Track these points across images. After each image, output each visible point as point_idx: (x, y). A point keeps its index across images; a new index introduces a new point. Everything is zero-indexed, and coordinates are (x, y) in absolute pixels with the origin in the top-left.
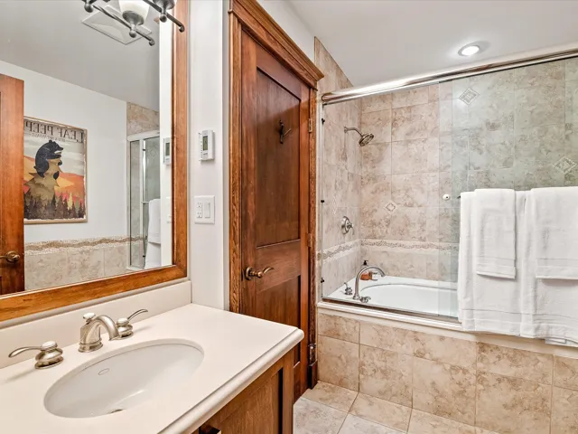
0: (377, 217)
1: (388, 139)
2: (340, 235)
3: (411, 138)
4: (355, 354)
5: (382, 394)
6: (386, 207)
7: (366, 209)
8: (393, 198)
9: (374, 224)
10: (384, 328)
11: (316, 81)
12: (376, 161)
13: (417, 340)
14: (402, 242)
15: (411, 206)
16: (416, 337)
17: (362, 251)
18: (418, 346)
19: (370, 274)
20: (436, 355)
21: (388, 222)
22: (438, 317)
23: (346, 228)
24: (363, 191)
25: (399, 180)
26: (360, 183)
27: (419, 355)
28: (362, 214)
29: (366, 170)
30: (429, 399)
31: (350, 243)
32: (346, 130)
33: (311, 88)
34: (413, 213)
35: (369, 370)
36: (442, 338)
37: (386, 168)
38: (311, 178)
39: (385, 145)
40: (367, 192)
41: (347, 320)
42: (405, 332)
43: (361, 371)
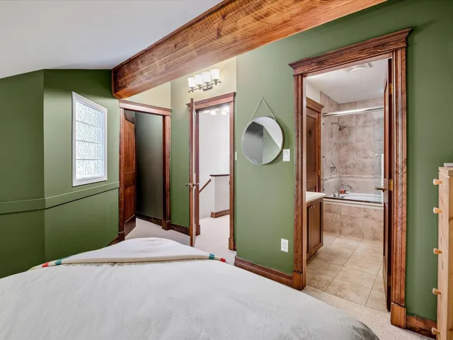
0: (348, 163)
1: (354, 124)
2: (330, 172)
3: (366, 124)
4: (339, 218)
5: (350, 234)
6: (352, 159)
7: (342, 159)
8: (357, 154)
9: (346, 167)
10: (351, 207)
11: (320, 110)
12: (347, 136)
13: (365, 211)
14: (362, 176)
15: (367, 158)
16: (365, 210)
17: (340, 181)
18: (366, 214)
19: (345, 191)
20: (373, 217)
21: (355, 166)
22: (375, 202)
23: (333, 168)
24: (341, 151)
25: (359, 145)
26: (339, 147)
27: (367, 217)
28: (340, 162)
29: (342, 140)
30: (371, 234)
31: (334, 176)
32: (332, 124)
33: (319, 113)
34: (368, 161)
35: (345, 225)
36: (375, 210)
37: (353, 139)
38: (319, 148)
39: (353, 128)
40: (343, 151)
41: (335, 205)
42: (360, 208)
43: (342, 225)
